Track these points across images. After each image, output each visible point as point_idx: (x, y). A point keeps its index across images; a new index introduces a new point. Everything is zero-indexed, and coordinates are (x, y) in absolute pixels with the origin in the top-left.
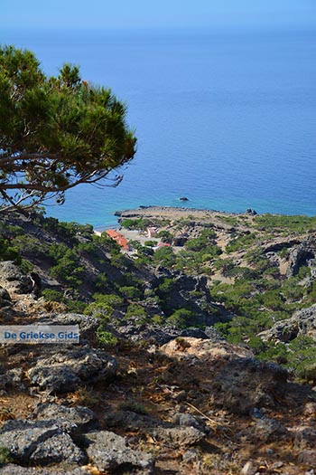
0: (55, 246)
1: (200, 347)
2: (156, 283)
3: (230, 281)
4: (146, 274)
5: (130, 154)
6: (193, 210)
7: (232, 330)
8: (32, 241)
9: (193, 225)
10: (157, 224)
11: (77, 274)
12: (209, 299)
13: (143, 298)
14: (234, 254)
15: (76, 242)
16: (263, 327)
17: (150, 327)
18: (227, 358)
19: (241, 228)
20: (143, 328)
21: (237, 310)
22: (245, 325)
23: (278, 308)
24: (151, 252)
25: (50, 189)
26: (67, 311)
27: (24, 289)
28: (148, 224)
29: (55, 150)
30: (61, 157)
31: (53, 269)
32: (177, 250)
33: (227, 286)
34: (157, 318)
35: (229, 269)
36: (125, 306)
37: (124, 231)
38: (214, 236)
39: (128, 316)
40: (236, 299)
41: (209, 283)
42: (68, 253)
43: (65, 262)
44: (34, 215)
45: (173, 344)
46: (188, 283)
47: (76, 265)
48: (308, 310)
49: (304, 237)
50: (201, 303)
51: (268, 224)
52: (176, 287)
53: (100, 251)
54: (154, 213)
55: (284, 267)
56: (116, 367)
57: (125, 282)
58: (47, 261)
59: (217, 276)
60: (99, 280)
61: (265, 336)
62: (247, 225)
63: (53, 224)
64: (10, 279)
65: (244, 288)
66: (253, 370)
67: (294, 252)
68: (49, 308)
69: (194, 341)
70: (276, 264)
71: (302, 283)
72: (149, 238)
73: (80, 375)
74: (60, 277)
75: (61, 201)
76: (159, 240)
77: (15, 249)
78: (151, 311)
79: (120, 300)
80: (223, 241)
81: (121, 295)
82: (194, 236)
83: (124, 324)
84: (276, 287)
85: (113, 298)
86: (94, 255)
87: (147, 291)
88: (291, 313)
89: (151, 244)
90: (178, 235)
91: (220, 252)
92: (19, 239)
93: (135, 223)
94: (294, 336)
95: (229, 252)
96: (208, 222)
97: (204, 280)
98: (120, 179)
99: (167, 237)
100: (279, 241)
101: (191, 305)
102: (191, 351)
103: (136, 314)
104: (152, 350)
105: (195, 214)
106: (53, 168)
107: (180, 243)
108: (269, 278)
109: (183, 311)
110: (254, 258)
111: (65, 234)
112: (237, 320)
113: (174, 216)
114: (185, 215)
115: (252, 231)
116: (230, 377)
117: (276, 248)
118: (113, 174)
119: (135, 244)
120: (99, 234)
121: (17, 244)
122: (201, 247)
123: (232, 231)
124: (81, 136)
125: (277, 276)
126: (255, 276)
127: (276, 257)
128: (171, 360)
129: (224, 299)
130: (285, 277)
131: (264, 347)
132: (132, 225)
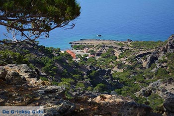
0: (43, 58)
1: (111, 98)
2: (89, 72)
3: (121, 71)
4: (84, 69)
5: (78, 14)
6: (104, 40)
7: (123, 92)
8: (34, 56)
9: (104, 47)
10: (88, 47)
11: (54, 70)
12: (112, 79)
13: (83, 79)
14: (122, 59)
15: (53, 56)
16: (136, 91)
17: (87, 92)
18: (123, 103)
19: (125, 48)
20: (84, 92)
21: (124, 83)
22: (128, 90)
23: (143, 82)
24: (86, 59)
25: (43, 31)
26: (51, 85)
27: (32, 76)
28: (84, 47)
29: (45, 13)
30: (48, 16)
31: (43, 68)
32: (97, 58)
33: (120, 73)
34: (89, 88)
35: (120, 65)
36: (75, 83)
37: (74, 50)
38: (114, 51)
39: (77, 87)
40: (124, 78)
41: (112, 72)
42: (50, 61)
43: (48, 65)
44: (34, 45)
45: (98, 98)
46: (103, 72)
47: (54, 66)
48: (156, 82)
49: (153, 51)
50: (109, 81)
51: (137, 45)
52: (97, 74)
53: (64, 59)
54: (86, 42)
55: (145, 64)
56: (74, 108)
57: (75, 73)
58: (41, 64)
59: (115, 69)
60: (64, 72)
61: (137, 94)
62: (128, 46)
63: (42, 48)
64: (26, 72)
65: (127, 73)
66: (135, 107)
67: (149, 57)
68: (44, 84)
69: (108, 96)
70: (141, 63)
71: (153, 71)
72: (85, 53)
73: (59, 111)
74: (47, 71)
75: (47, 36)
76: (89, 54)
77: (26, 59)
78: (87, 85)
79: (73, 81)
80: (117, 53)
81: (73, 78)
82: (105, 51)
83: (75, 91)
84: (141, 73)
85: (70, 80)
86: (61, 61)
87: (85, 76)
88: (148, 84)
89: (86, 56)
90: (98, 51)
91: (116, 58)
92: (28, 55)
93: (79, 47)
94: (150, 94)
95: (120, 58)
96: (110, 45)
97: (110, 71)
98: (74, 25)
99: (93, 53)
100: (142, 52)
101: (104, 82)
102: (107, 100)
103: (80, 86)
104: (90, 100)
105: (105, 42)
106: (44, 21)
107: (98, 55)
108: (138, 69)
109: (101, 84)
110: (131, 60)
111: (48, 52)
112: (124, 88)
113: (95, 43)
114: (100, 42)
115: (130, 49)
116: (125, 110)
117: (141, 56)
118: (71, 23)
119: (79, 56)
120: (63, 52)
121: (27, 58)
122: (108, 56)
123: (121, 49)
124: (56, 6)
125: (142, 68)
126: (132, 68)
127: (141, 60)
128: (98, 104)
129: (118, 79)
130: (145, 68)
131: (137, 99)
132: (77, 48)
